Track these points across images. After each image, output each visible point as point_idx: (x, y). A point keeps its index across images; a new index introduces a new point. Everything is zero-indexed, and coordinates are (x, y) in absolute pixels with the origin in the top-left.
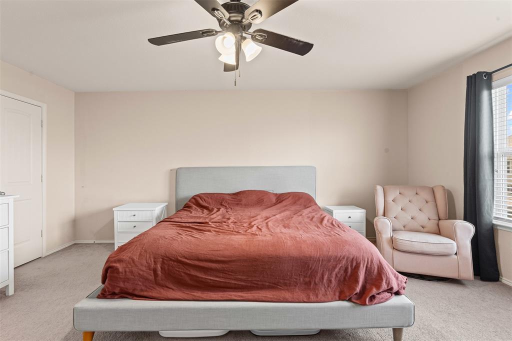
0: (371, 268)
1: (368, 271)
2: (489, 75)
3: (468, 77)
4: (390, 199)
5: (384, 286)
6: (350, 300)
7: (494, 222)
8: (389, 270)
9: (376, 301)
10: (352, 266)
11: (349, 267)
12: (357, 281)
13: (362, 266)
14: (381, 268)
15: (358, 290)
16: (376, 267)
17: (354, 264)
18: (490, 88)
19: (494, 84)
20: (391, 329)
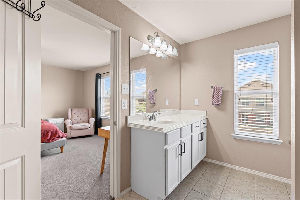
0: (53, 132)
1: (52, 133)
2: (101, 75)
3: (96, 74)
4: (73, 113)
5: (57, 136)
6: (45, 142)
7: (101, 117)
8: (59, 132)
9: (54, 140)
10: (46, 132)
11: (45, 133)
12: (48, 136)
13: (50, 131)
14: (57, 131)
15: (48, 138)
16: (55, 131)
17: (47, 131)
18: (101, 78)
19: (102, 77)
20: (60, 147)
